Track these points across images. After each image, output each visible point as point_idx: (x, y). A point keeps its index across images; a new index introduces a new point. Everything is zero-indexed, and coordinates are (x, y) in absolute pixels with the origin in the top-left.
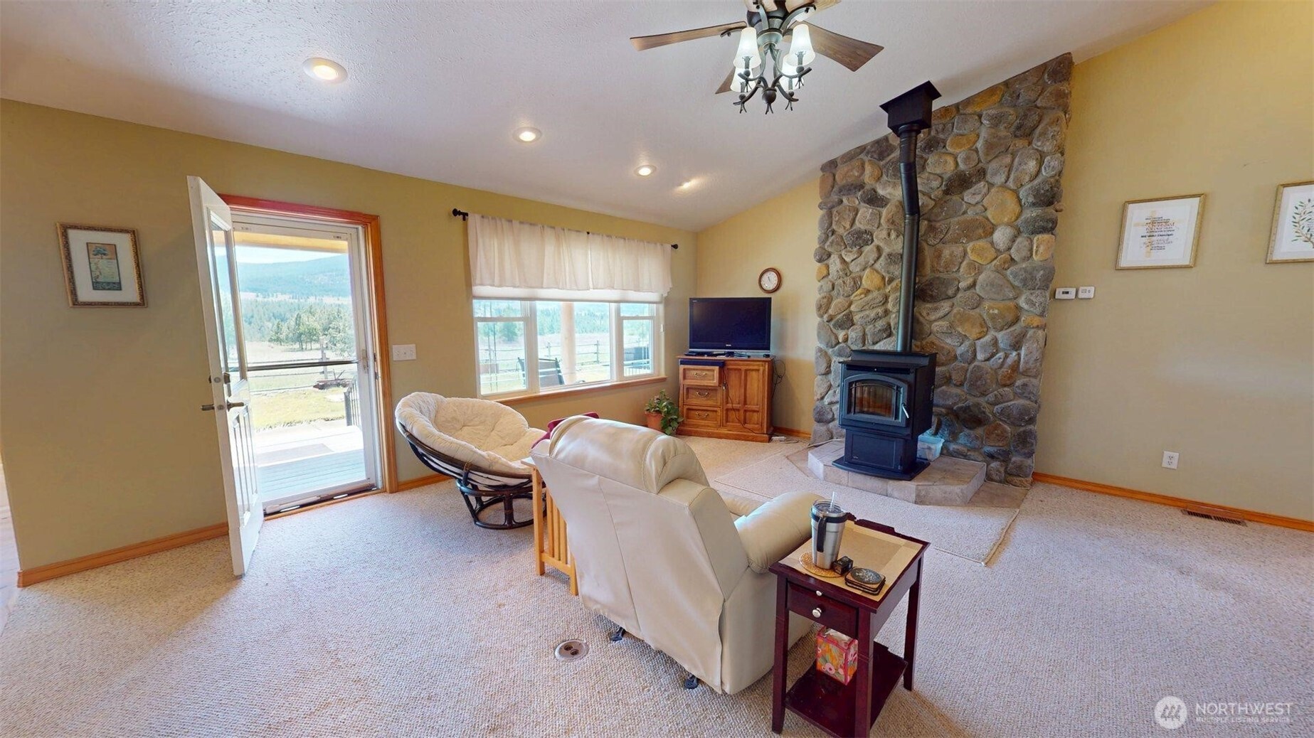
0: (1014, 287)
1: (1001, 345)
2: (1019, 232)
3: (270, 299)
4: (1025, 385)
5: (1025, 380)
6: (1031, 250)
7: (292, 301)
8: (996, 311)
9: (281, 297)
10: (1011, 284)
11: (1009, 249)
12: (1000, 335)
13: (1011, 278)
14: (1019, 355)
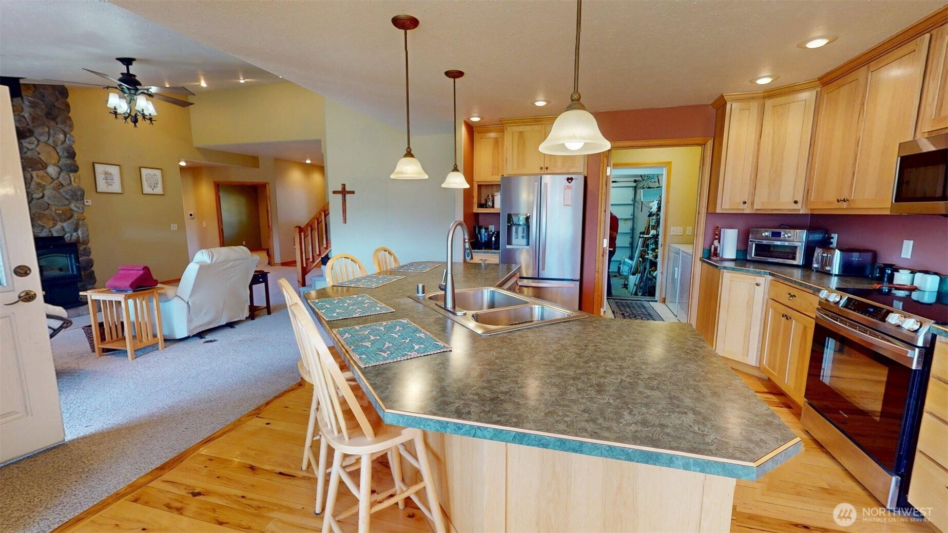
0: (67, 199)
1: (67, 230)
2: (61, 170)
4: (85, 249)
5: (84, 246)
6: (70, 180)
8: (60, 212)
10: (64, 197)
11: (58, 178)
12: (65, 225)
13: (64, 194)
14: (78, 234)
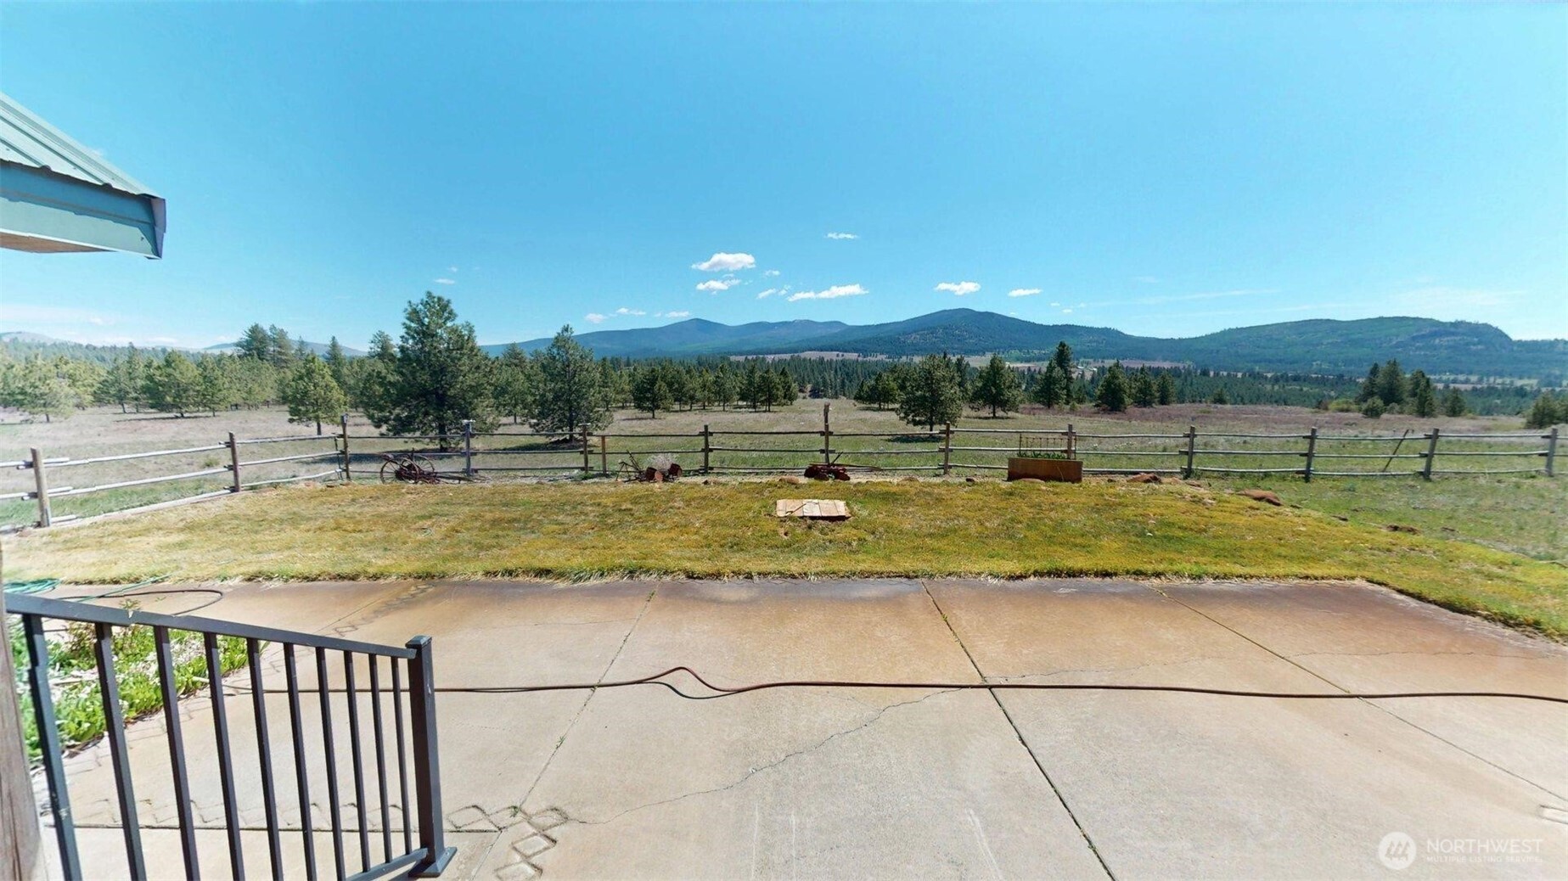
3: (869, 358)
7: (888, 360)
9: (880, 357)
